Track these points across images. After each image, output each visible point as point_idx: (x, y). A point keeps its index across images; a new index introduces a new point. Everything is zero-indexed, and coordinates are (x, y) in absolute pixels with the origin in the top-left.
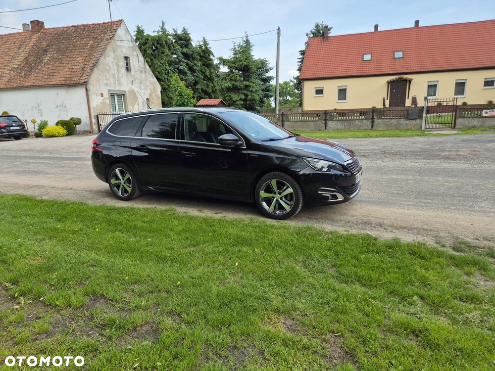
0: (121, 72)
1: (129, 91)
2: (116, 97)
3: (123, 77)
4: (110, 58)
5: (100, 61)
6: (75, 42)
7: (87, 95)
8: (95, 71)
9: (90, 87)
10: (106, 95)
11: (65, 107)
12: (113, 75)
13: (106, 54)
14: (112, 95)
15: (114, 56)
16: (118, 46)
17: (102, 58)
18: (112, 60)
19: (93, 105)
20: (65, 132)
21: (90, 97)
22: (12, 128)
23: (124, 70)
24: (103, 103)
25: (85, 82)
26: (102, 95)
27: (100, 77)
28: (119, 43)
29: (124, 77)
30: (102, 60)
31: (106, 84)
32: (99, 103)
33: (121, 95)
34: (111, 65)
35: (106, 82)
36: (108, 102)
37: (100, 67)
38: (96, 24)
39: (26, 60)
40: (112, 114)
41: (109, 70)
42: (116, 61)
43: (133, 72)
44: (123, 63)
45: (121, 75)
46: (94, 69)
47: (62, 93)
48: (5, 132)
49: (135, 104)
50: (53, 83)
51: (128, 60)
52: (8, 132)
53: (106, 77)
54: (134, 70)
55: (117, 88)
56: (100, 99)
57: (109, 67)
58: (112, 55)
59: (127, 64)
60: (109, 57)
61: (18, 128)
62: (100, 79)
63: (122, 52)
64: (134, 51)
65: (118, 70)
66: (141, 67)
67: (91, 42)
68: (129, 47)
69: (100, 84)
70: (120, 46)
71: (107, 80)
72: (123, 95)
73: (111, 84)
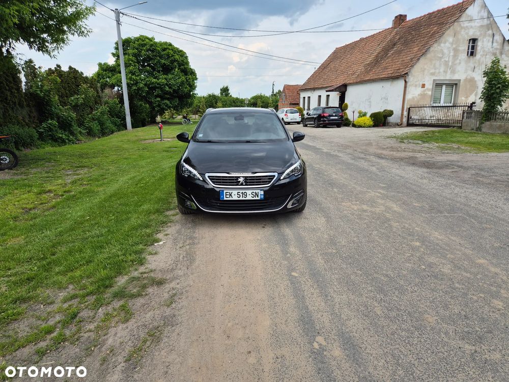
0: (459, 58)
1: (466, 80)
2: (444, 87)
3: (460, 63)
4: (447, 44)
5: (432, 49)
6: (422, 31)
7: (405, 87)
8: (422, 60)
9: (410, 79)
10: (429, 85)
11: (387, 99)
12: (446, 63)
13: (442, 39)
14: (438, 85)
15: (453, 41)
16: (462, 28)
17: (435, 45)
18: (449, 45)
19: (408, 97)
20: (372, 123)
21: (407, 89)
22: (331, 118)
23: (463, 56)
24: (423, 96)
25: (405, 74)
26: (423, 86)
27: (426, 67)
28: (466, 24)
29: (463, 64)
30: (435, 48)
31: (433, 74)
32: (417, 95)
33: (453, 85)
34: (446, 51)
35: (433, 71)
36: (430, 93)
37: (429, 55)
38: (450, 7)
39: (377, 56)
40: (433, 107)
41: (441, 58)
42: (454, 46)
43: (478, 56)
44: (464, 47)
45: (458, 61)
46: (421, 59)
47: (387, 85)
48: (325, 121)
49: (471, 94)
50: (383, 76)
51: (476, 42)
52: (328, 121)
53: (434, 66)
54: (481, 53)
55: (449, 77)
56: (419, 90)
57: (443, 54)
58: (451, 39)
59: (473, 47)
60: (445, 43)
61: (337, 118)
62: (425, 69)
63: (467, 34)
64: (489, 30)
65: (455, 56)
66: (496, 49)
67: (436, 28)
68: (482, 26)
69: (424, 74)
70: (467, 27)
71: (435, 69)
72: (456, 84)
73: (439, 72)
